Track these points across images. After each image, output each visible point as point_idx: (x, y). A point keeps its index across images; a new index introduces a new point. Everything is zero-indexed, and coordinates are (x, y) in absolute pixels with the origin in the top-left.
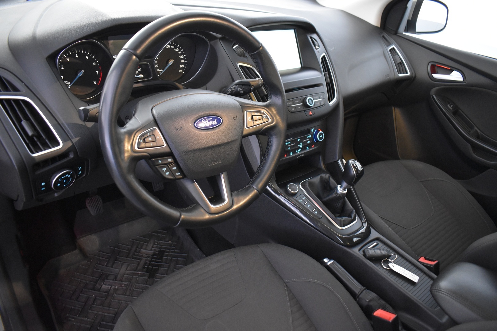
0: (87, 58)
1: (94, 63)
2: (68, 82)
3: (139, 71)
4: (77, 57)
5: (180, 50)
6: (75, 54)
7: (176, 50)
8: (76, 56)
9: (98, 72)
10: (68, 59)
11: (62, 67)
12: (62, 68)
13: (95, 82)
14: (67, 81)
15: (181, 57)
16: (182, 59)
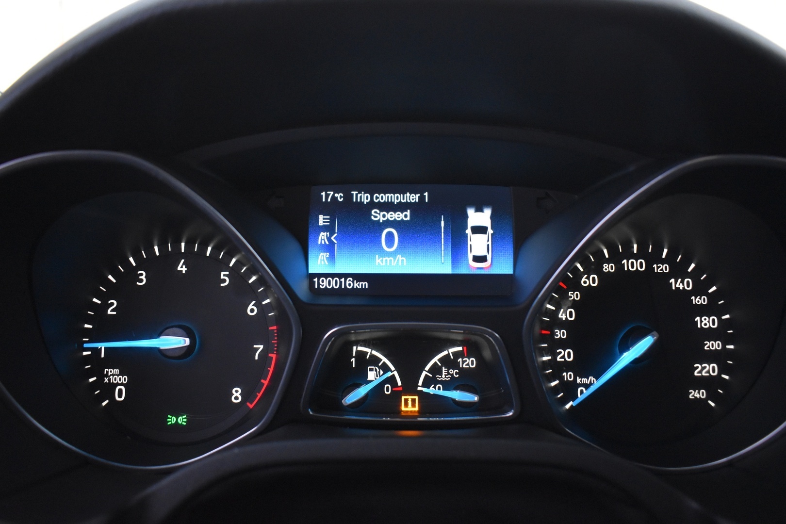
0: (224, 281)
1: (250, 307)
2: (121, 374)
3: (462, 371)
4: (184, 269)
5: (700, 289)
6: (178, 256)
7: (677, 284)
8: (179, 269)
9: (261, 347)
10: (143, 277)
11: (112, 304)
12: (109, 312)
13: (238, 395)
14: (117, 371)
15: (706, 322)
16: (710, 334)
